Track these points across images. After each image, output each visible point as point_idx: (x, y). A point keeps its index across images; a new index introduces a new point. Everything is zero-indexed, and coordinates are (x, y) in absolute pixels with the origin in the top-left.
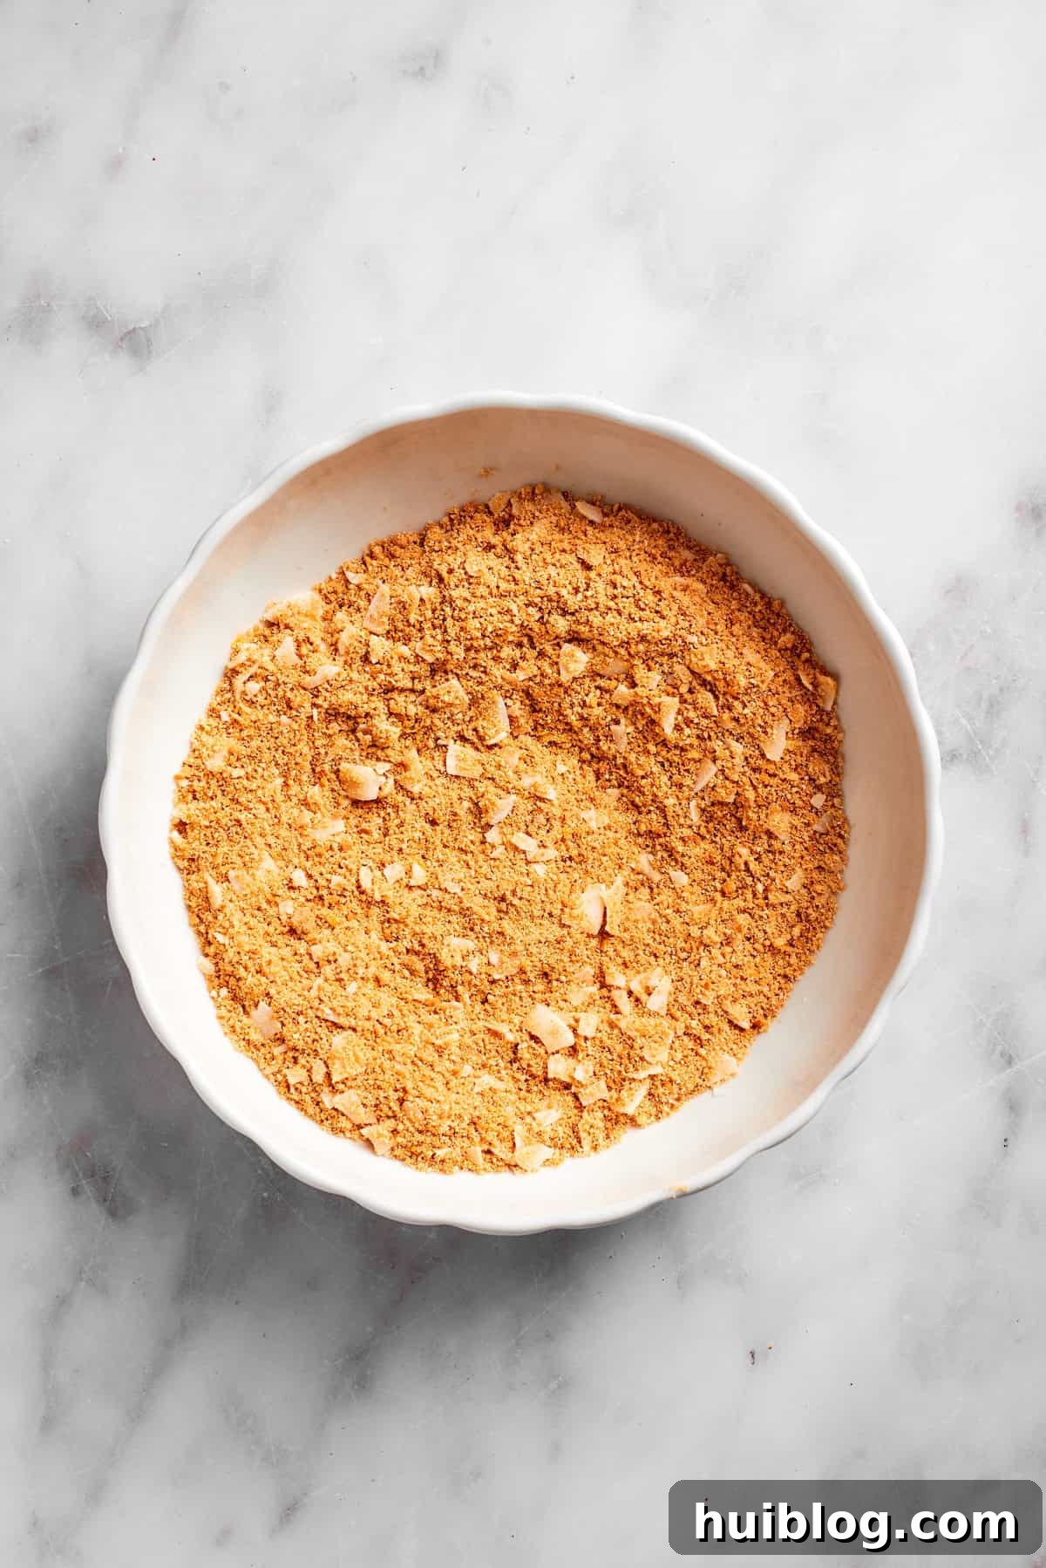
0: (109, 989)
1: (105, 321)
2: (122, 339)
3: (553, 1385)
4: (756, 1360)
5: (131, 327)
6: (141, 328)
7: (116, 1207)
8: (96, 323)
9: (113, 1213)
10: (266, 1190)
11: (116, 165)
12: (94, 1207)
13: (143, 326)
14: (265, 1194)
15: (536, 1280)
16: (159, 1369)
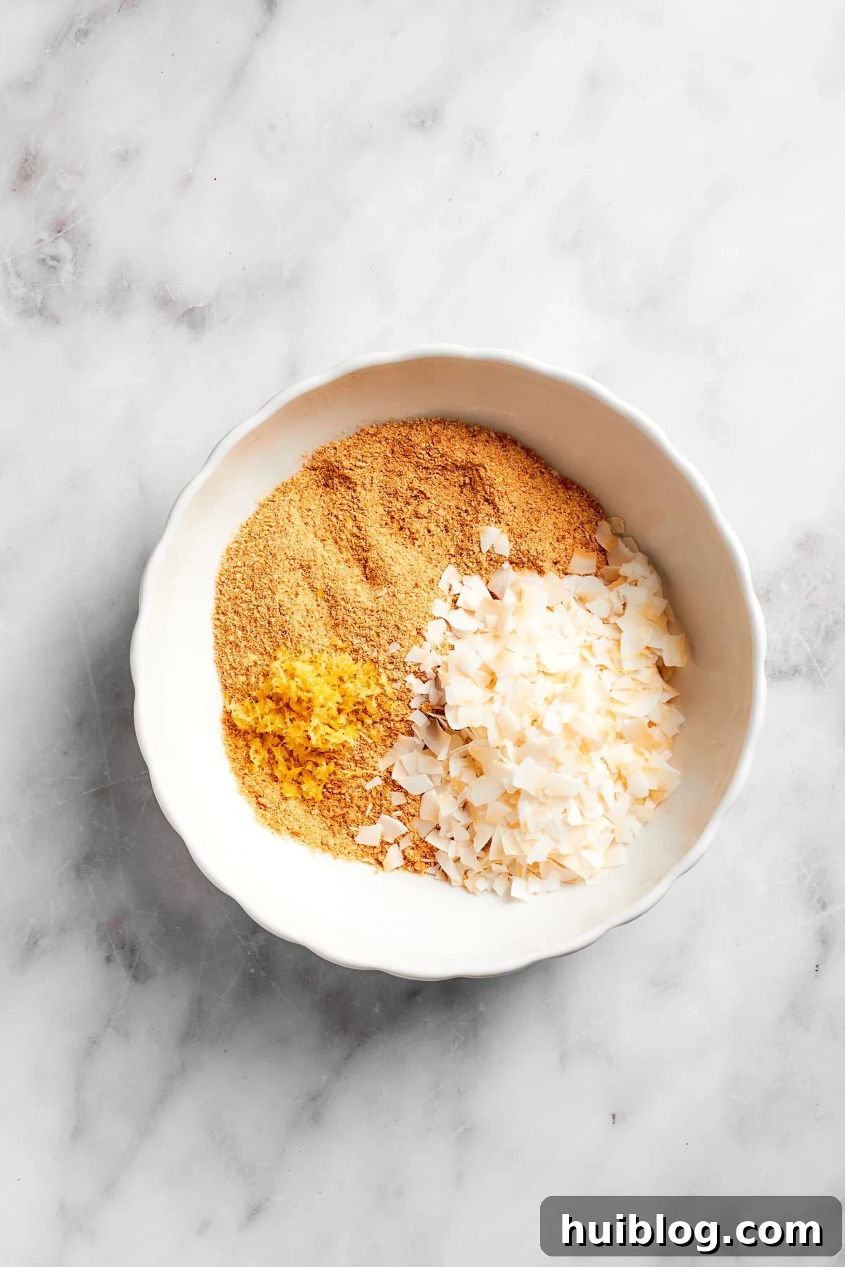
0: (143, 807)
1: (171, 300)
2: (183, 315)
3: (461, 1129)
4: (616, 1120)
5: (191, 307)
6: (197, 307)
7: (139, 972)
8: (164, 301)
9: (136, 977)
10: (253, 967)
11: (186, 182)
12: (123, 972)
13: (199, 305)
14: (252, 971)
15: (453, 1049)
16: (164, 1096)
